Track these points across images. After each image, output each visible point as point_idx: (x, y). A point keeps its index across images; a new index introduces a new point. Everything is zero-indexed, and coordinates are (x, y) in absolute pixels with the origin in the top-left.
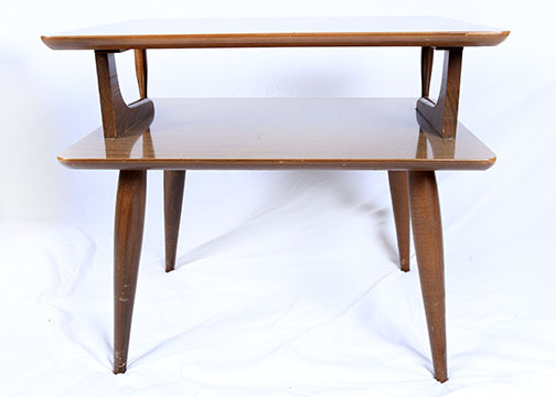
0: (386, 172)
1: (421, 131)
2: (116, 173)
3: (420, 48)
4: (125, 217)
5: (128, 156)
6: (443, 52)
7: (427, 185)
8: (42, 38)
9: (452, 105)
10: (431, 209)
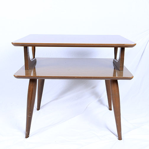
0: (104, 80)
1: (114, 69)
2: (29, 80)
3: (114, 48)
4: (31, 93)
5: (31, 75)
6: (120, 48)
7: (115, 84)
8: (12, 43)
9: (122, 62)
10: (117, 90)
